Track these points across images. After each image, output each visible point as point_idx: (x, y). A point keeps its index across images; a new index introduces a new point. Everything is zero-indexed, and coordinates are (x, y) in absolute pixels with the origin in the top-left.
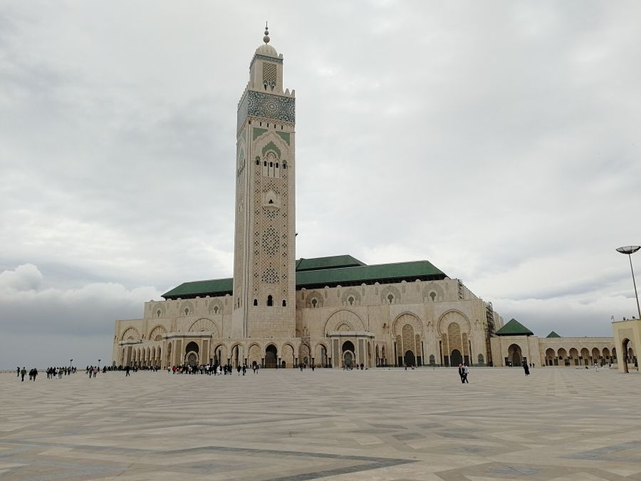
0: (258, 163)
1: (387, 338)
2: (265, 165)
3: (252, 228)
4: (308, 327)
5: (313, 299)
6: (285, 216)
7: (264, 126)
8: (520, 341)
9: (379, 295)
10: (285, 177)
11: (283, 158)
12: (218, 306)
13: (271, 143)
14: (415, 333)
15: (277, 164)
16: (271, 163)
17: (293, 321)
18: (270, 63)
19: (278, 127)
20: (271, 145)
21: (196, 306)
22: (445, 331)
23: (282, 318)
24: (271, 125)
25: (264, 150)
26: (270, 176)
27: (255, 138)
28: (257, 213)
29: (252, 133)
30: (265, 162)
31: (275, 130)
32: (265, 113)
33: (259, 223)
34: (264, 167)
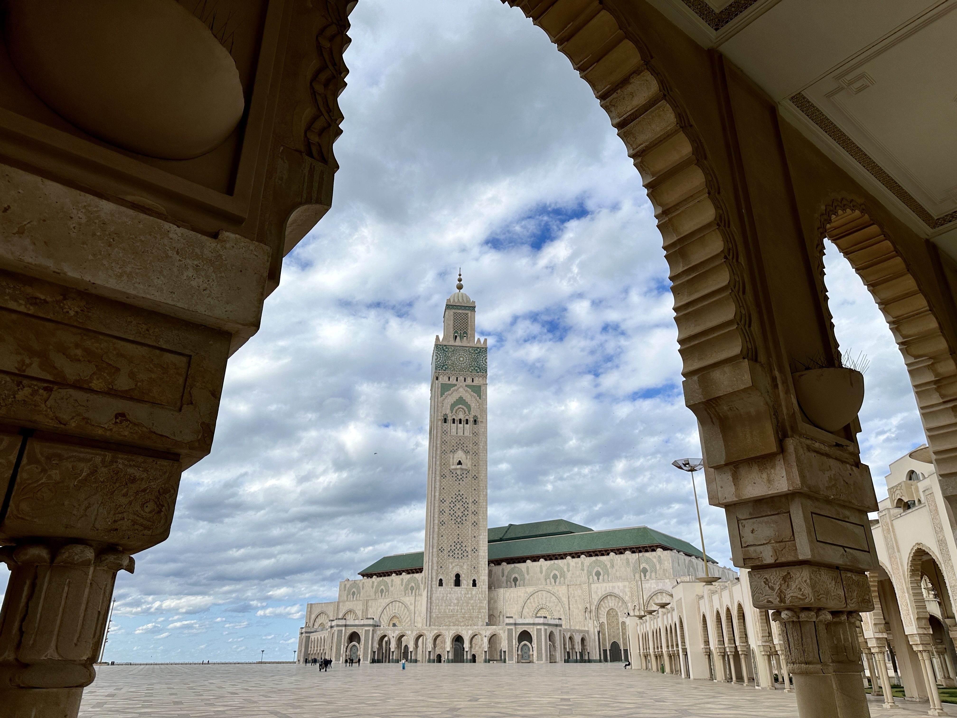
0: (445, 421)
1: (588, 625)
2: (454, 422)
3: (437, 494)
6: (475, 478)
7: (453, 381)
10: (475, 434)
11: (473, 413)
13: (461, 398)
15: (467, 420)
16: (460, 420)
17: (485, 604)
18: (460, 311)
19: (469, 381)
20: (461, 401)
21: (392, 586)
23: (472, 602)
24: (461, 378)
25: (453, 406)
26: (459, 435)
27: (442, 394)
28: (443, 476)
29: (440, 390)
30: (454, 419)
31: (465, 384)
32: (453, 367)
33: (445, 488)
34: (452, 425)
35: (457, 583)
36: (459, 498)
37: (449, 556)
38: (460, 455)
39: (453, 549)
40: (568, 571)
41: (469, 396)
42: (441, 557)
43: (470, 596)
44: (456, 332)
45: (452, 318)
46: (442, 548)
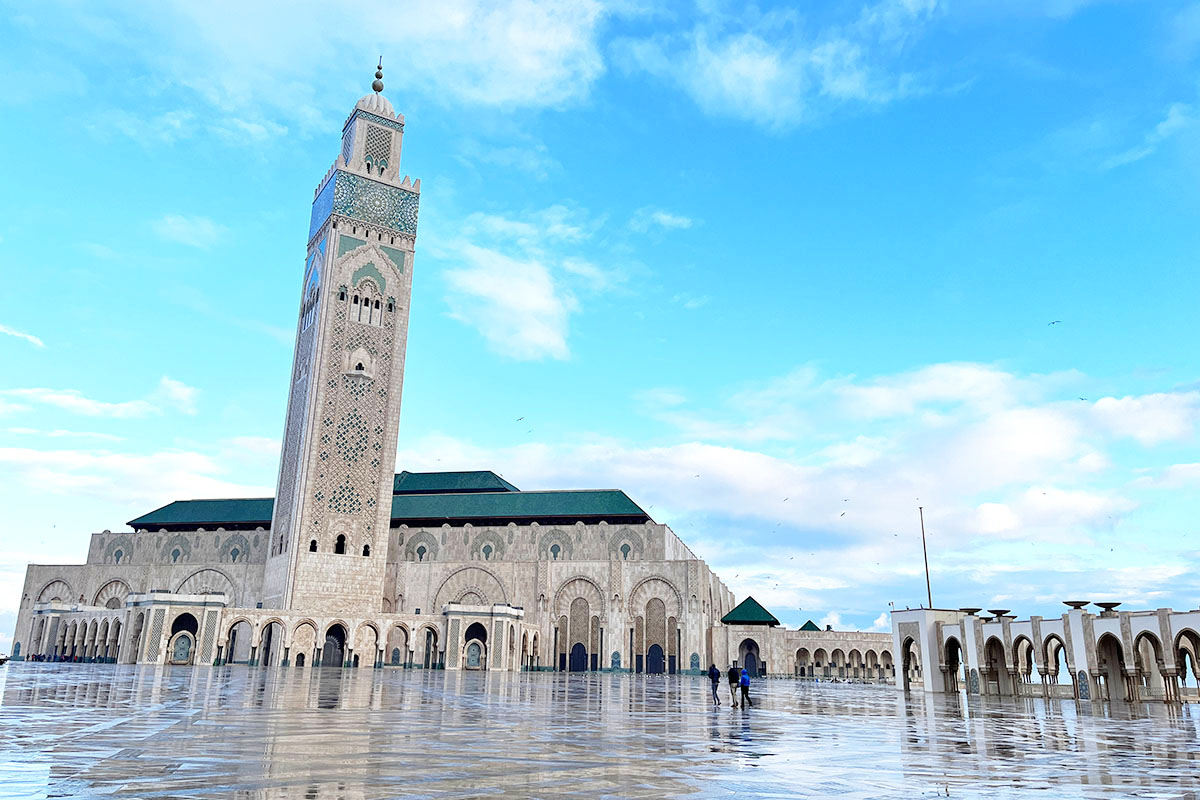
1: (544, 619)
2: (356, 302)
3: (319, 410)
4: (406, 596)
5: (419, 545)
6: (383, 394)
7: (360, 234)
8: (756, 633)
9: (537, 545)
10: (390, 327)
12: (238, 547)
14: (592, 613)
17: (380, 582)
19: (386, 239)
20: (370, 268)
22: (642, 612)
23: (360, 578)
25: (357, 274)
28: (332, 384)
29: (337, 245)
32: (363, 212)
33: (333, 403)
34: (353, 305)
35: (340, 548)
36: (355, 420)
37: (330, 506)
38: (361, 355)
39: (337, 497)
40: (510, 543)
41: (384, 265)
42: (318, 507)
43: (358, 569)
44: (368, 157)
45: (365, 135)
46: (320, 493)
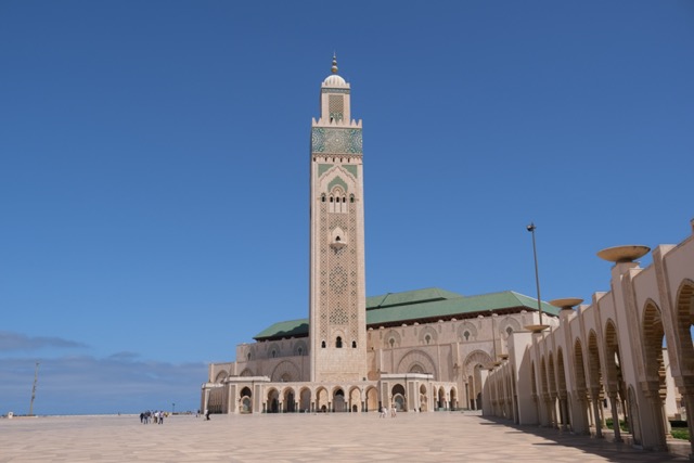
0: (324, 199)
1: (458, 379)
2: (332, 201)
5: (391, 338)
6: (353, 252)
7: (330, 160)
9: (456, 332)
10: (352, 211)
11: (349, 192)
13: (338, 177)
15: (344, 198)
16: (338, 198)
17: (364, 362)
18: (336, 94)
19: (345, 161)
20: (338, 180)
21: (282, 348)
23: (352, 360)
24: (337, 160)
25: (330, 185)
26: (336, 212)
27: (320, 174)
28: (323, 251)
29: (317, 170)
30: (332, 198)
31: (341, 164)
34: (330, 203)
35: (339, 343)
36: (339, 270)
37: (330, 321)
38: (338, 231)
39: (334, 316)
40: (440, 332)
41: (345, 176)
42: (323, 322)
43: (350, 355)
44: (332, 114)
46: (324, 314)
